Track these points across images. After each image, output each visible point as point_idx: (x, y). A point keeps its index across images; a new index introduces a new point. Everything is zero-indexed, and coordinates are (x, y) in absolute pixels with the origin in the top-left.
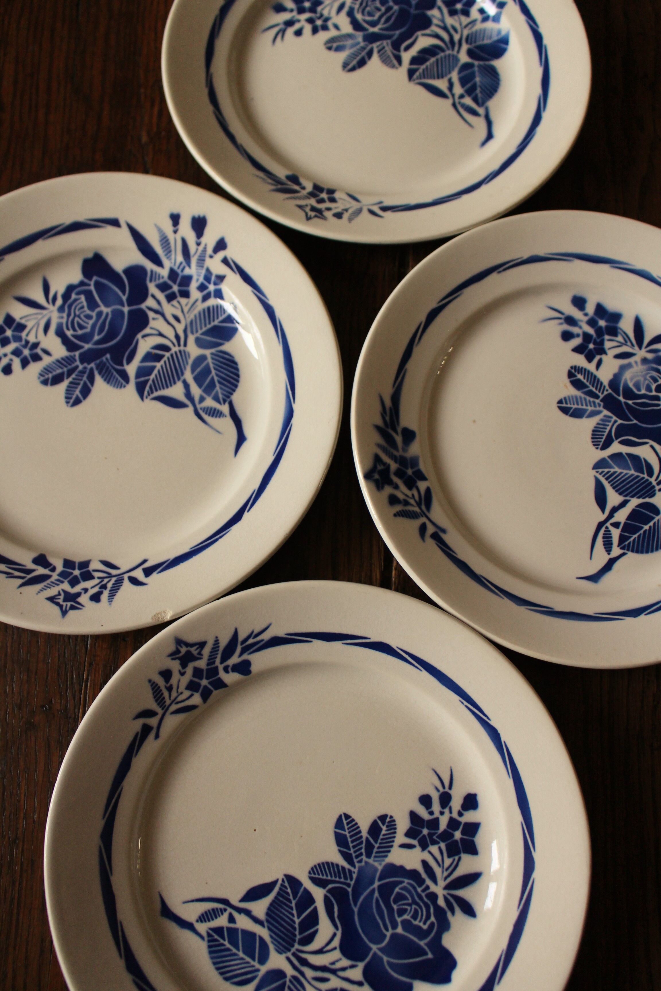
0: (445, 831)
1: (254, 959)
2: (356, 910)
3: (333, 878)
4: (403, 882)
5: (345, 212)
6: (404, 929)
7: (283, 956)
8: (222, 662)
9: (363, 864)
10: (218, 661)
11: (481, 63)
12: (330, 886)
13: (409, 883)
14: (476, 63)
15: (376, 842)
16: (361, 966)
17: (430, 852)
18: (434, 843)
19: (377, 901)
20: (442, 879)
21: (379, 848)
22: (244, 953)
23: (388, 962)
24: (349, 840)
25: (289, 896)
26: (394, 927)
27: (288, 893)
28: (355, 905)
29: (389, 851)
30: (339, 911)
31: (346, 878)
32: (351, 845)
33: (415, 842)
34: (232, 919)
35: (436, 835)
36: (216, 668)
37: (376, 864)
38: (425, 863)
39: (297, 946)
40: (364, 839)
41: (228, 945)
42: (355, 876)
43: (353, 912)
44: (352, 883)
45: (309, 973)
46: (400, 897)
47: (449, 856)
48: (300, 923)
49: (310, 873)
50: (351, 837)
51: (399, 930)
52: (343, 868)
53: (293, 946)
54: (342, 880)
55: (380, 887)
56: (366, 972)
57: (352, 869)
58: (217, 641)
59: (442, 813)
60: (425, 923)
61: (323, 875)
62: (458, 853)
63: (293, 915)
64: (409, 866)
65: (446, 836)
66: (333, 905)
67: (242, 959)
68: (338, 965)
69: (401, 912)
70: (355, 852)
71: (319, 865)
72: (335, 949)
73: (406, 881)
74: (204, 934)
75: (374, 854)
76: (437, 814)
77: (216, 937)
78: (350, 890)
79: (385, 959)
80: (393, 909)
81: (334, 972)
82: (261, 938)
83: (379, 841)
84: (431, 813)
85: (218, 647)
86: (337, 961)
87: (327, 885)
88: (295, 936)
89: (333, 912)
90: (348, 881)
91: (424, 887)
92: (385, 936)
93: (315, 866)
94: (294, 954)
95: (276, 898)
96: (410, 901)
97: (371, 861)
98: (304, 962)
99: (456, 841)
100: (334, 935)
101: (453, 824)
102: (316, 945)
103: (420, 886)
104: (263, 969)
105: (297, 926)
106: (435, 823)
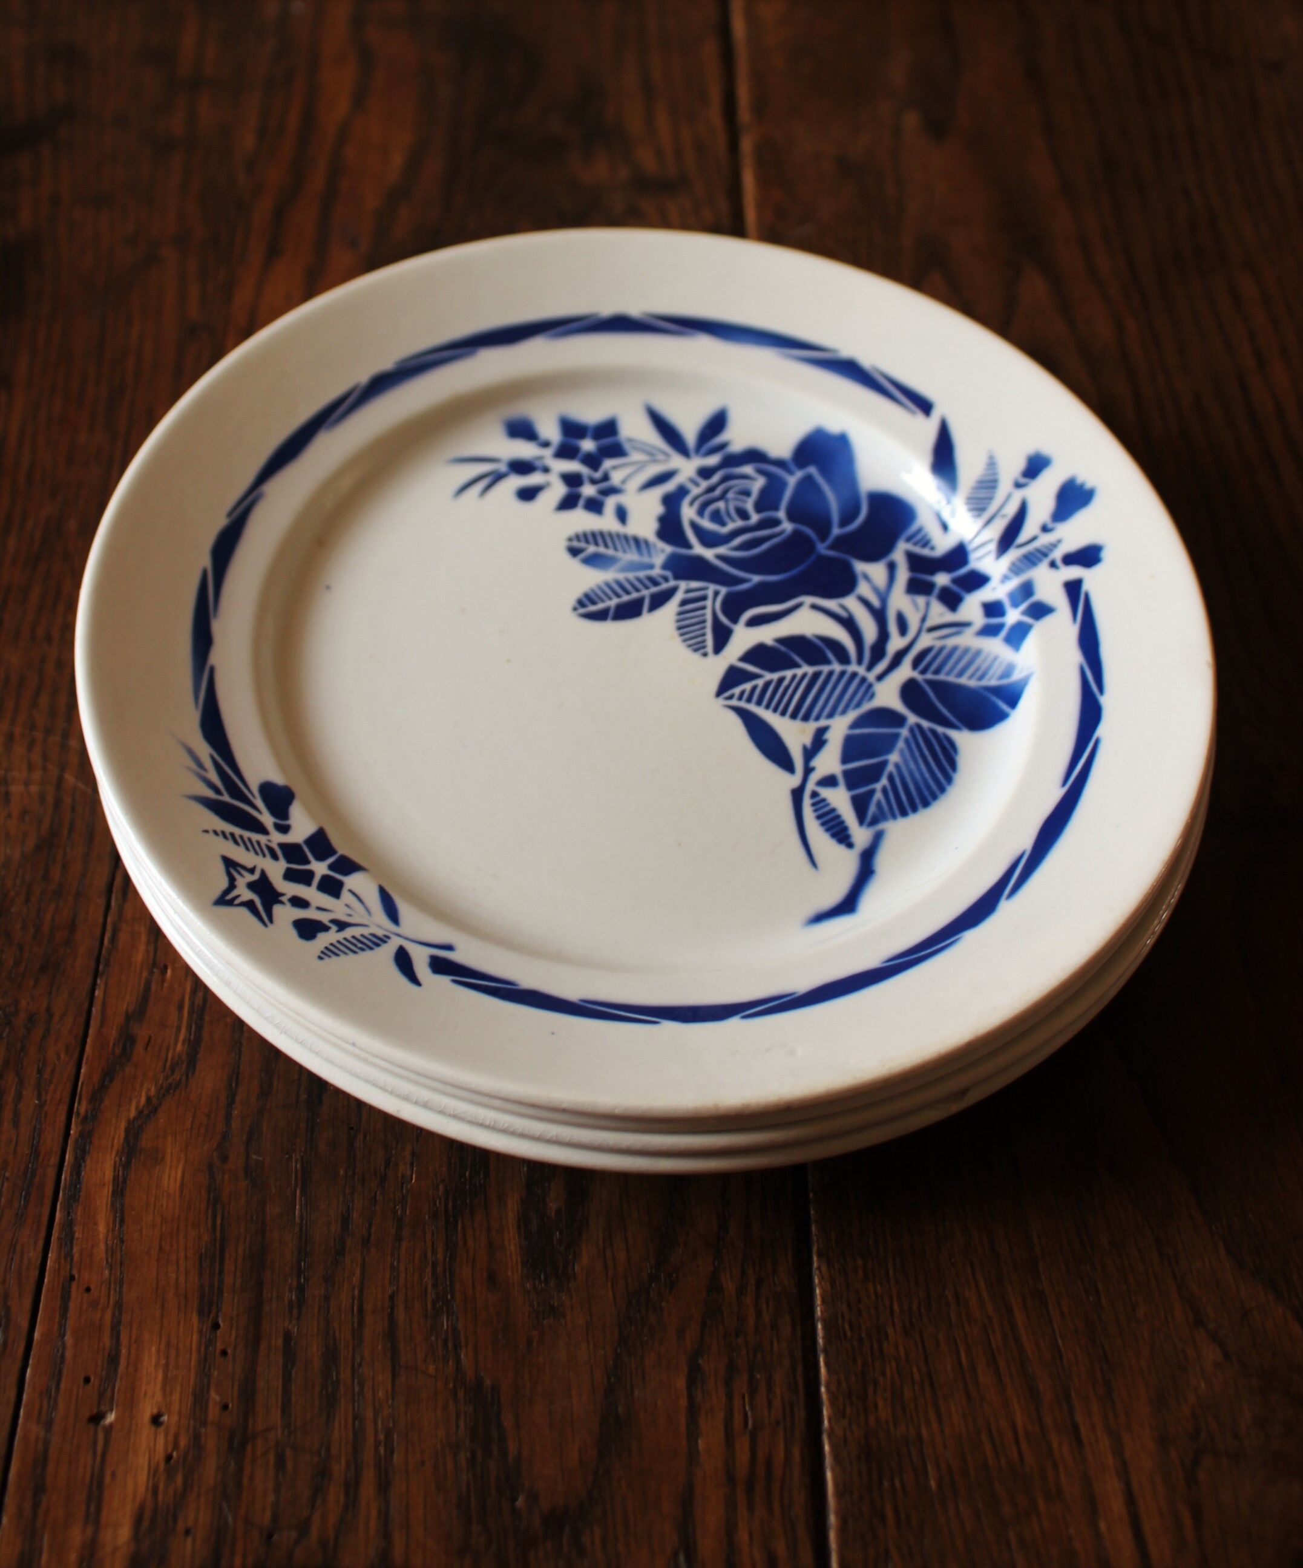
5: (334, 928)
11: (926, 724)
14: (912, 719)
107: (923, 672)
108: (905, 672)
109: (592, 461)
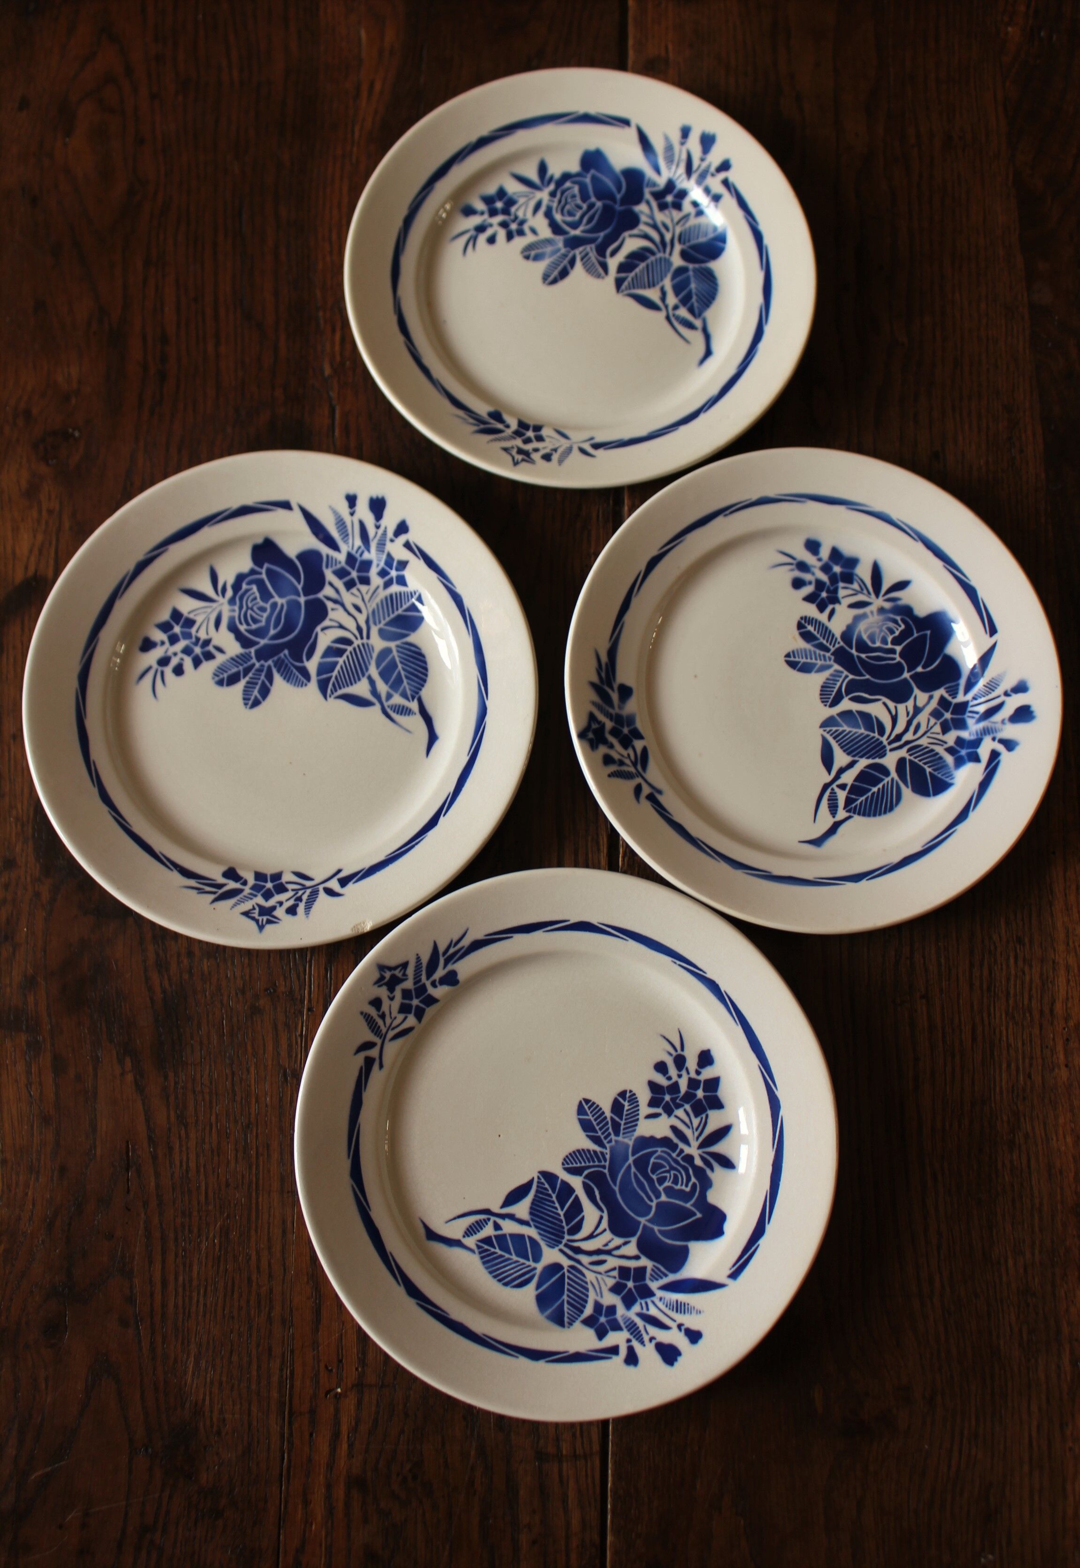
0: (687, 1093)
1: (529, 1260)
2: (616, 1189)
3: (588, 1164)
4: (656, 1151)
6: (668, 1195)
7: (556, 1249)
8: (428, 978)
9: (613, 1143)
10: (424, 977)
12: (586, 1172)
13: (662, 1152)
14: (691, 266)
15: (621, 1119)
16: (634, 1240)
17: (676, 1117)
18: (678, 1106)
19: (635, 1175)
20: (694, 1139)
21: (625, 1124)
22: (518, 1255)
23: (660, 1231)
24: (595, 1123)
25: (548, 1191)
26: (658, 1196)
27: (546, 1189)
28: (615, 1184)
29: (636, 1125)
30: (600, 1193)
31: (599, 1161)
32: (597, 1128)
33: (659, 1110)
34: (497, 1227)
35: (679, 1098)
36: (424, 986)
37: (626, 1140)
38: (674, 1129)
39: (567, 1237)
40: (609, 1119)
41: (500, 1252)
42: (608, 1157)
43: (614, 1191)
44: (607, 1164)
45: (585, 1259)
46: (656, 1167)
47: (696, 1116)
48: (565, 1215)
49: (563, 1164)
50: (596, 1120)
51: (663, 1198)
52: (595, 1152)
53: (563, 1238)
54: (597, 1163)
55: (635, 1162)
56: (640, 1246)
57: (604, 1150)
58: (418, 959)
59: (680, 1076)
60: (687, 1186)
61: (576, 1163)
62: (704, 1111)
63: (556, 1208)
64: (659, 1135)
65: (689, 1097)
66: (593, 1190)
67: (517, 1262)
68: (611, 1246)
69: (662, 1180)
70: (603, 1133)
71: (570, 1154)
72: (605, 1230)
73: (659, 1149)
74: (474, 1247)
75: (622, 1132)
76: (675, 1078)
77: (486, 1247)
78: (606, 1171)
79: (656, 1228)
80: (652, 1180)
81: (609, 1252)
82: (530, 1238)
83: (624, 1117)
84: (669, 1078)
85: (421, 964)
86: (610, 1242)
87: (583, 1172)
88: (563, 1227)
89: (595, 1197)
90: (603, 1163)
91: (678, 1151)
92: (651, 1207)
93: (567, 1156)
94: (566, 1245)
95: (535, 1196)
96: (668, 1168)
97: (620, 1138)
98: (578, 1250)
99: (700, 1100)
100: (601, 1218)
101: (693, 1084)
102: (586, 1231)
103: (674, 1151)
104: (540, 1266)
105: (562, 1217)
106: (674, 1088)
107: (684, 243)
108: (678, 248)
109: (506, 211)
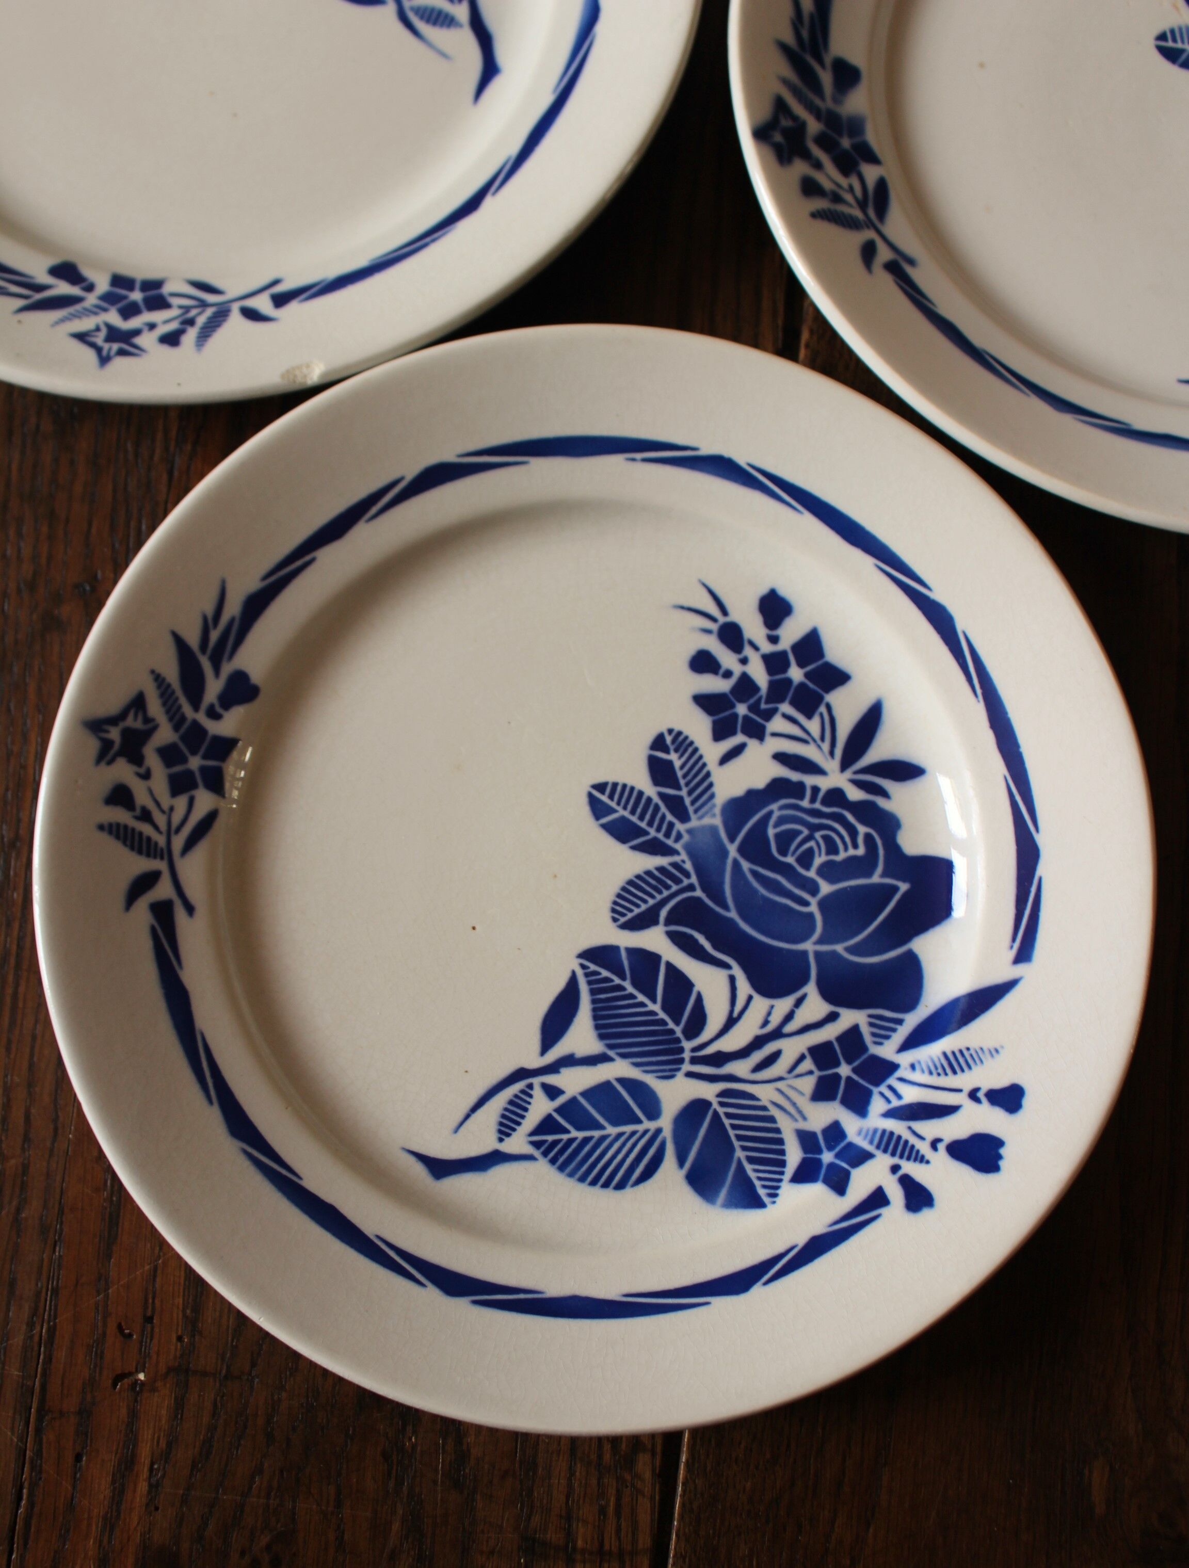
0: (772, 685)
1: (639, 1121)
2: (733, 914)
3: (659, 897)
4: (770, 814)
6: (831, 880)
7: (680, 1076)
8: (195, 707)
9: (686, 838)
10: (187, 709)
12: (664, 913)
13: (781, 808)
15: (678, 788)
16: (811, 989)
17: (774, 735)
18: (769, 715)
19: (755, 874)
20: (827, 759)
21: (690, 793)
22: (615, 1124)
23: (848, 949)
24: (634, 819)
25: (612, 981)
26: (813, 889)
27: (607, 980)
28: (726, 908)
29: (711, 785)
30: (708, 938)
31: (677, 881)
32: (643, 825)
33: (739, 738)
34: (552, 1092)
35: (763, 701)
37: (707, 821)
38: (781, 758)
39: (688, 1045)
40: (656, 799)
41: (581, 1135)
42: (688, 866)
43: (731, 921)
44: (694, 879)
45: (741, 1068)
46: (785, 840)
47: (809, 716)
48: (664, 1008)
49: (615, 920)
50: (633, 812)
51: (826, 888)
52: (661, 869)
53: (682, 1050)
54: (675, 888)
55: (741, 850)
56: (826, 994)
57: (676, 859)
58: (158, 678)
59: (744, 661)
60: (855, 846)
61: (638, 906)
62: (819, 699)
63: (642, 1005)
64: (760, 782)
65: (779, 690)
66: (691, 937)
67: (620, 1135)
68: (776, 1019)
69: (806, 859)
70: (658, 830)
71: (619, 896)
72: (750, 998)
73: (774, 807)
74: (528, 1149)
75: (691, 810)
76: (737, 669)
77: (550, 1138)
78: (699, 893)
79: (839, 948)
80: (789, 866)
81: (777, 1034)
82: (623, 1081)
83: (682, 782)
84: (728, 674)
85: (169, 686)
86: (769, 1014)
87: (658, 916)
88: (672, 1032)
89: (702, 947)
90: (686, 882)
91: (808, 793)
92: (811, 916)
93: (615, 903)
94: (694, 1061)
95: (594, 1002)
96: (806, 832)
97: (694, 823)
98: (721, 1059)
99: (802, 685)
100: (732, 979)
101: (775, 663)
102: (716, 1017)
103: (801, 797)
104: (665, 1123)
105: (662, 1015)
106: (745, 686)
